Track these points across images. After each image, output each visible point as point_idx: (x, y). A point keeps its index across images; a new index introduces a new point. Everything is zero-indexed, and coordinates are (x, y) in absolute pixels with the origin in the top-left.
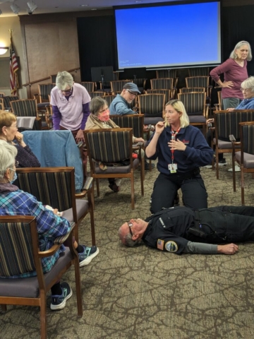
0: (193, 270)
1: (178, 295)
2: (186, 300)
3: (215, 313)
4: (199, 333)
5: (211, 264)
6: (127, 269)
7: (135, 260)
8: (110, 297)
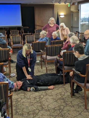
0: (43, 96)
1: (43, 105)
2: (47, 106)
3: (58, 108)
4: (56, 116)
5: (48, 93)
6: (20, 99)
7: (21, 95)
8: (19, 109)
